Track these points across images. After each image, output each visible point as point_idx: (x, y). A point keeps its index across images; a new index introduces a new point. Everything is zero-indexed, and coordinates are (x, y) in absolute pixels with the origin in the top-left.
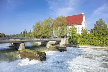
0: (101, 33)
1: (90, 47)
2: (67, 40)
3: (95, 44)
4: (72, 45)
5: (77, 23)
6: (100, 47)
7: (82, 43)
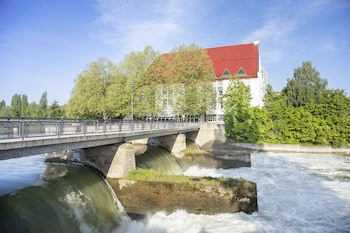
0: (332, 105)
1: (298, 148)
2: (223, 128)
3: (314, 140)
4: (238, 145)
5: (241, 72)
6: (330, 149)
7: (273, 136)
